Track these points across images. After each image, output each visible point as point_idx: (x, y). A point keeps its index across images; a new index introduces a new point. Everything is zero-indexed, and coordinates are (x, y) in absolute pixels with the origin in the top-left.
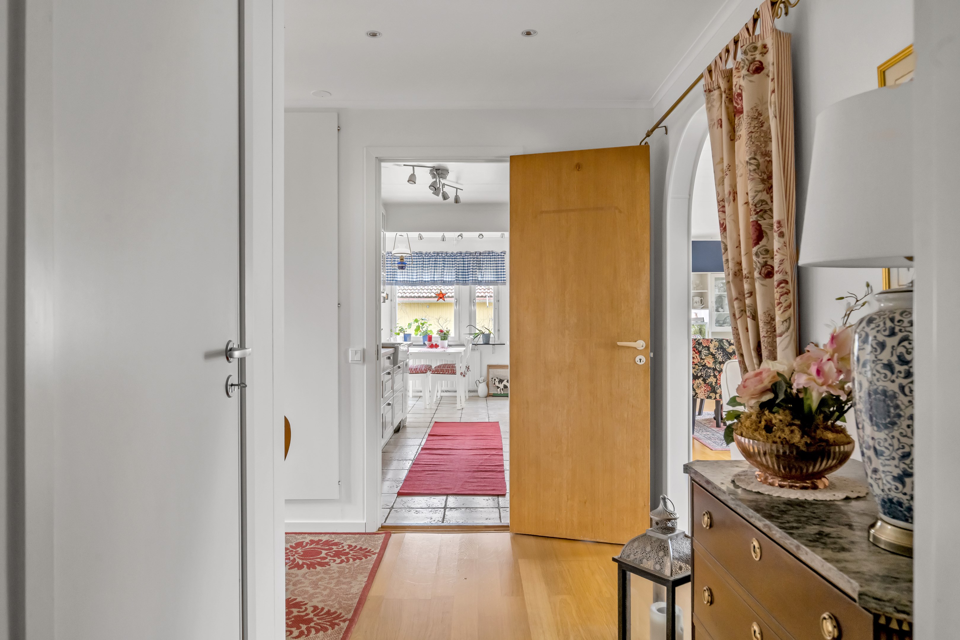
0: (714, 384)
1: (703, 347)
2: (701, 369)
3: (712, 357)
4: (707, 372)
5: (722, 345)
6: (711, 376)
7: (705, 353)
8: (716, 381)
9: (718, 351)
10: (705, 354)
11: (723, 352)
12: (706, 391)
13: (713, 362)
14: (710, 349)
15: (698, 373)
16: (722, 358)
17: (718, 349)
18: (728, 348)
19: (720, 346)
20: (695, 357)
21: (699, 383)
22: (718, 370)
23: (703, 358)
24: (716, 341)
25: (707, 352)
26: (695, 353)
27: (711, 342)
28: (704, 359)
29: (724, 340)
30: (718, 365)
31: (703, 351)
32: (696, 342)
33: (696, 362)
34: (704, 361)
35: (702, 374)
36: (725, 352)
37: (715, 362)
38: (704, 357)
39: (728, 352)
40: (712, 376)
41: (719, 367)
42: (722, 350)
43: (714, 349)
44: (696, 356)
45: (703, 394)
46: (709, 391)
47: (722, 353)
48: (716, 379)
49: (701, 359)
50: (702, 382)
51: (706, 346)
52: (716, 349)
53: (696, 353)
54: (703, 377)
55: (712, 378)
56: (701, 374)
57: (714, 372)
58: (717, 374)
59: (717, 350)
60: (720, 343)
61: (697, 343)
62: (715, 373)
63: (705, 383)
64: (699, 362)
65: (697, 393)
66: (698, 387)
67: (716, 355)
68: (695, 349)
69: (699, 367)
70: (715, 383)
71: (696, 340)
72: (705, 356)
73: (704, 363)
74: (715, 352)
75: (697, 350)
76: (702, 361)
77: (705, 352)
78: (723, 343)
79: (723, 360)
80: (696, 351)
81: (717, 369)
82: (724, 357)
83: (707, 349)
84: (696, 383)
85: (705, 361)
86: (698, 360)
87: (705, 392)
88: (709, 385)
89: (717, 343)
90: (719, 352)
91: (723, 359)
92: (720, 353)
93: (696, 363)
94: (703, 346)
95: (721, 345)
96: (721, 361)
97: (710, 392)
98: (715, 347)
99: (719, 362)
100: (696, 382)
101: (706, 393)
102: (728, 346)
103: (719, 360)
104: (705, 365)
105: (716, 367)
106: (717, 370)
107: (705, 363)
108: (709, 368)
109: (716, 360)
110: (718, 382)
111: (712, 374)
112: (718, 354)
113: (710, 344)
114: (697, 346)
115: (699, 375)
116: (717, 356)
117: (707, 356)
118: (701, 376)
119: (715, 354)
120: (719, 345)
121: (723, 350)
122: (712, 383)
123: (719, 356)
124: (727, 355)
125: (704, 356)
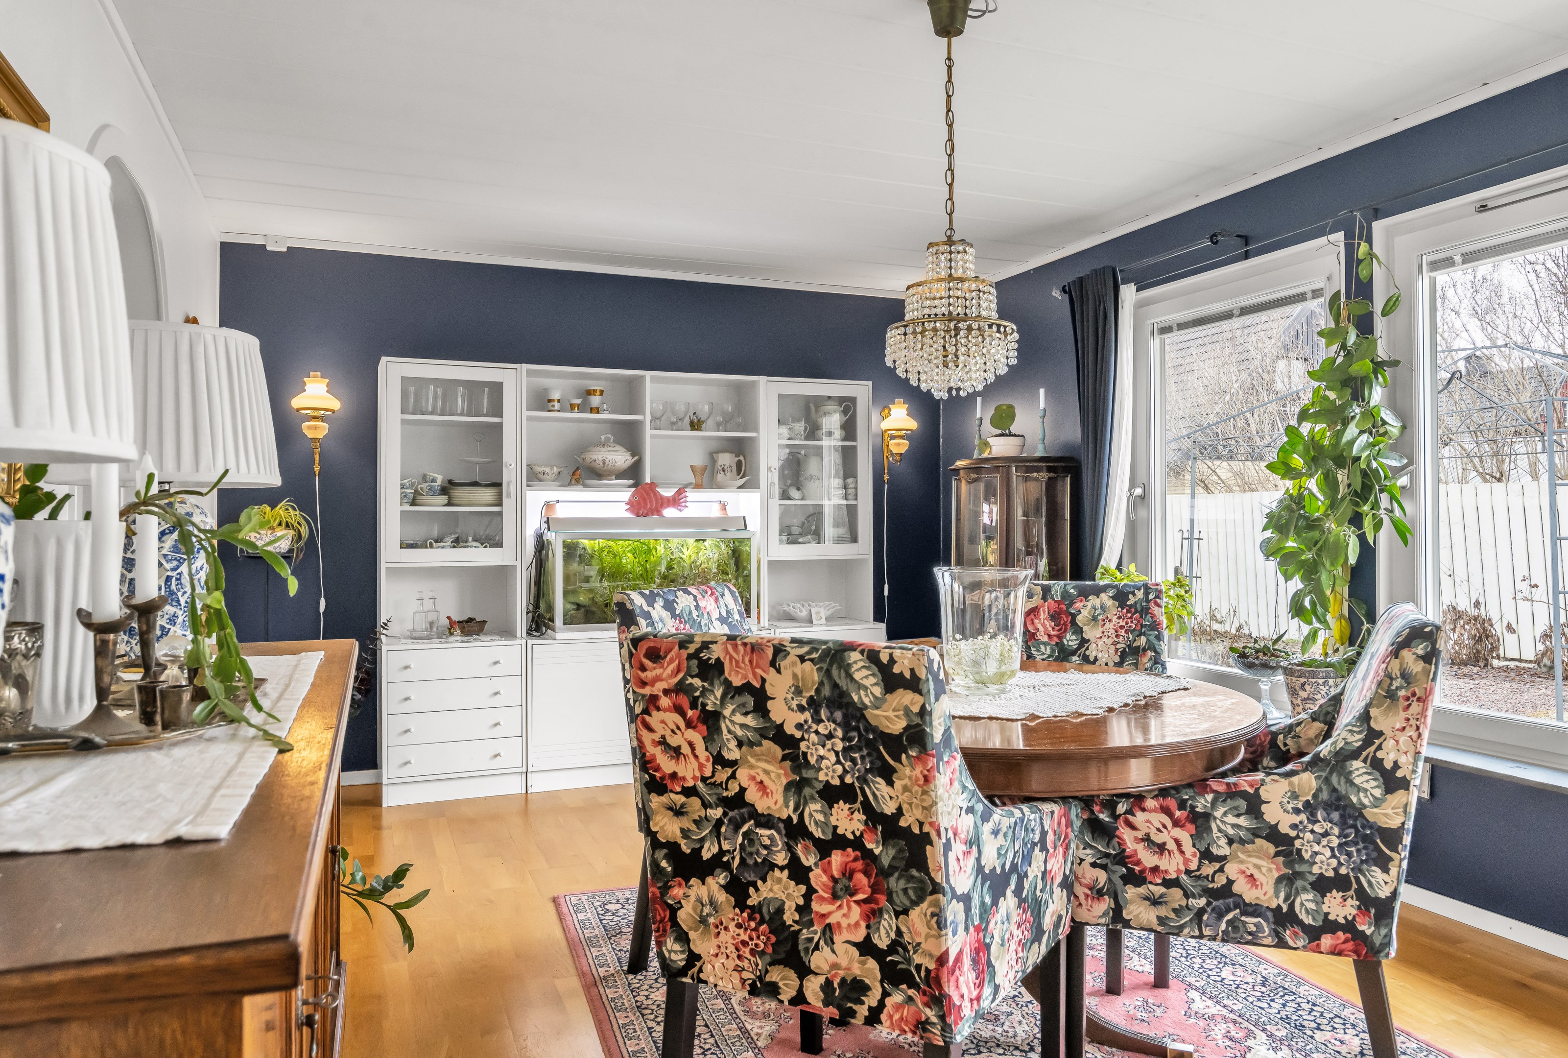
0: (790, 917)
1: (732, 691)
2: (719, 823)
3: (778, 752)
4: (751, 842)
5: (843, 682)
6: (773, 866)
7: (743, 726)
8: (801, 902)
9: (819, 721)
10: (739, 732)
11: (846, 726)
12: (746, 952)
13: (788, 787)
14: (770, 705)
15: (702, 840)
16: (838, 762)
17: (813, 704)
18: (878, 703)
19: (826, 691)
20: (686, 750)
21: (705, 899)
22: (818, 833)
23: (727, 755)
24: (802, 659)
25: (750, 720)
26: (682, 724)
27: (773, 664)
28: (733, 764)
29: (854, 656)
30: (814, 809)
31: (727, 712)
32: (690, 657)
33: (689, 776)
34: (733, 776)
35: (722, 852)
36: (857, 729)
37: (796, 787)
38: (732, 753)
39: (870, 728)
40: (782, 869)
41: (820, 817)
42: (838, 715)
43: (794, 704)
44: (691, 745)
45: (731, 964)
46: (762, 953)
47: (840, 733)
48: (803, 888)
49: (719, 760)
50: (722, 897)
51: (747, 688)
52: (801, 708)
53: (689, 725)
54: (727, 866)
55: (779, 881)
56: (715, 850)
57: (790, 849)
58: (809, 859)
59: (807, 715)
60: (828, 673)
61: (695, 662)
62: (799, 849)
63: (741, 903)
64: (704, 779)
65: (698, 957)
66: (703, 921)
67: (803, 746)
68: (684, 701)
69: (705, 805)
70: (799, 909)
71: (692, 648)
72: (740, 745)
73: (733, 789)
74: (799, 726)
75: (693, 706)
76: (722, 775)
77: (739, 718)
78: (846, 669)
79: (848, 779)
80: (690, 713)
81: (812, 828)
82: (853, 761)
83: (750, 701)
84: (693, 899)
85: (743, 775)
86: (701, 767)
87: (739, 957)
88: (762, 921)
89: (811, 673)
90: (821, 729)
91: (845, 771)
92: (830, 736)
93: (690, 783)
94: (727, 684)
95: (835, 686)
96: (836, 782)
97: (768, 959)
98: (798, 692)
99: (820, 786)
100: (693, 893)
101: (746, 964)
102: (878, 691)
103: (822, 777)
104: (738, 800)
105: (801, 816)
106: (810, 836)
107: (743, 790)
108: (766, 821)
109: (808, 774)
110: (815, 906)
111: (781, 858)
112: (814, 737)
113: (771, 676)
114: (697, 682)
115: (706, 855)
116: (812, 748)
117: (751, 744)
118: (718, 862)
119: (798, 734)
120: (821, 683)
121: (845, 716)
122: (780, 911)
123: (822, 752)
124: (871, 745)
125: (733, 744)
